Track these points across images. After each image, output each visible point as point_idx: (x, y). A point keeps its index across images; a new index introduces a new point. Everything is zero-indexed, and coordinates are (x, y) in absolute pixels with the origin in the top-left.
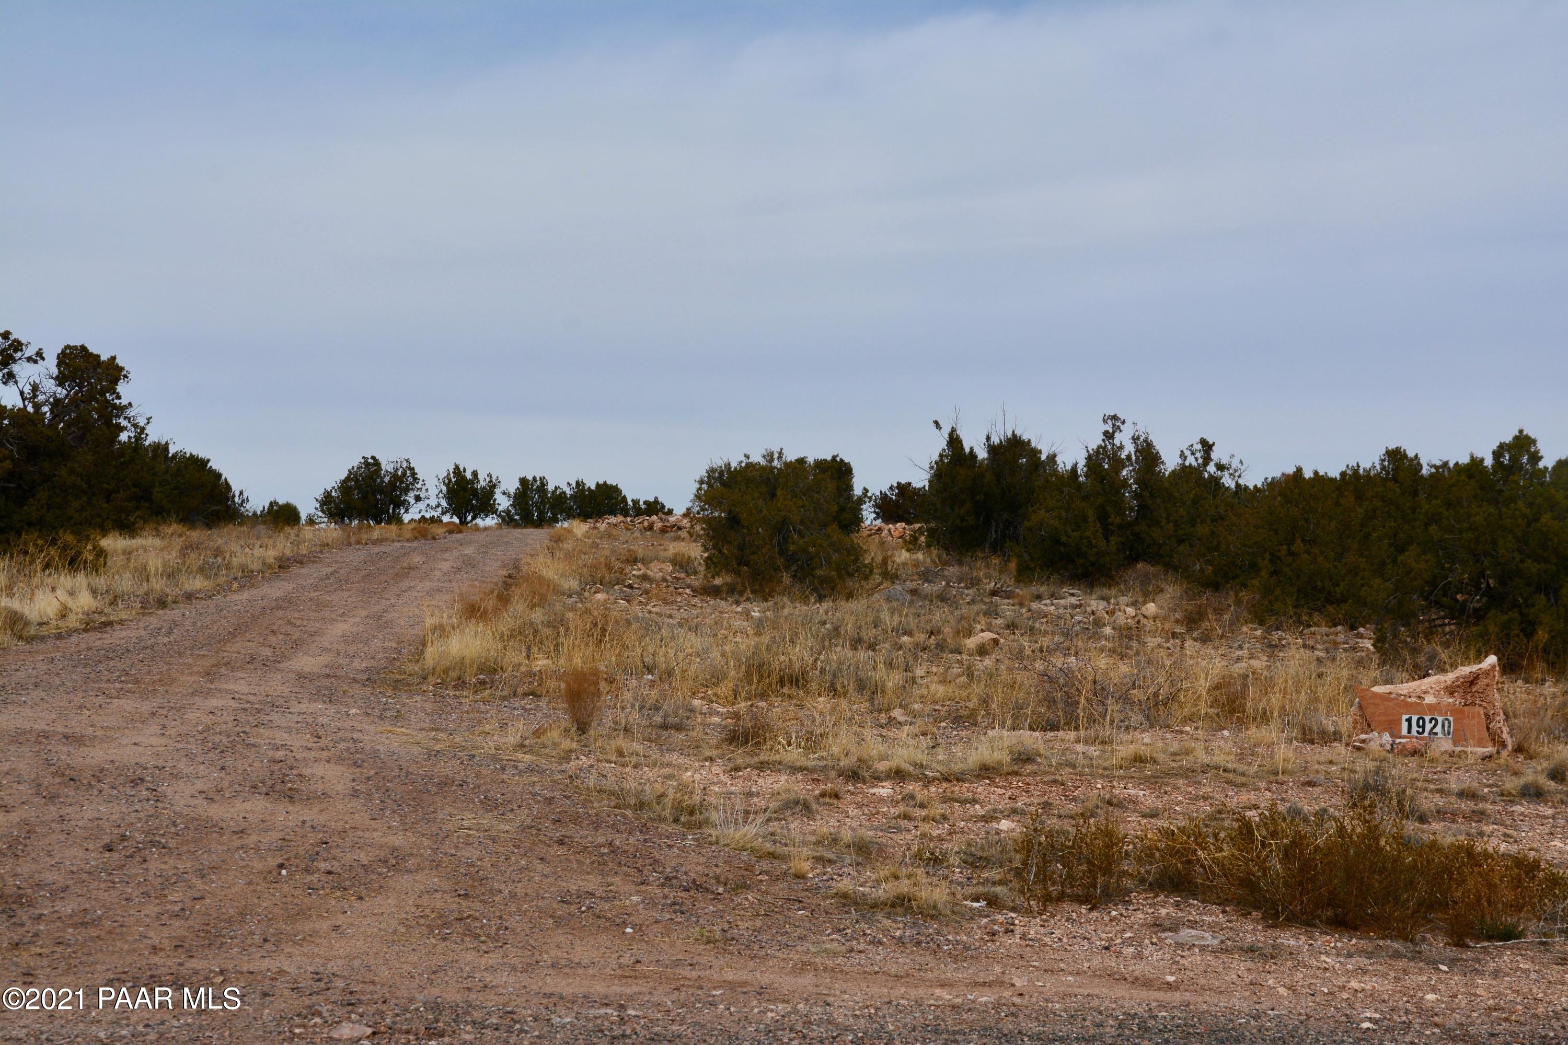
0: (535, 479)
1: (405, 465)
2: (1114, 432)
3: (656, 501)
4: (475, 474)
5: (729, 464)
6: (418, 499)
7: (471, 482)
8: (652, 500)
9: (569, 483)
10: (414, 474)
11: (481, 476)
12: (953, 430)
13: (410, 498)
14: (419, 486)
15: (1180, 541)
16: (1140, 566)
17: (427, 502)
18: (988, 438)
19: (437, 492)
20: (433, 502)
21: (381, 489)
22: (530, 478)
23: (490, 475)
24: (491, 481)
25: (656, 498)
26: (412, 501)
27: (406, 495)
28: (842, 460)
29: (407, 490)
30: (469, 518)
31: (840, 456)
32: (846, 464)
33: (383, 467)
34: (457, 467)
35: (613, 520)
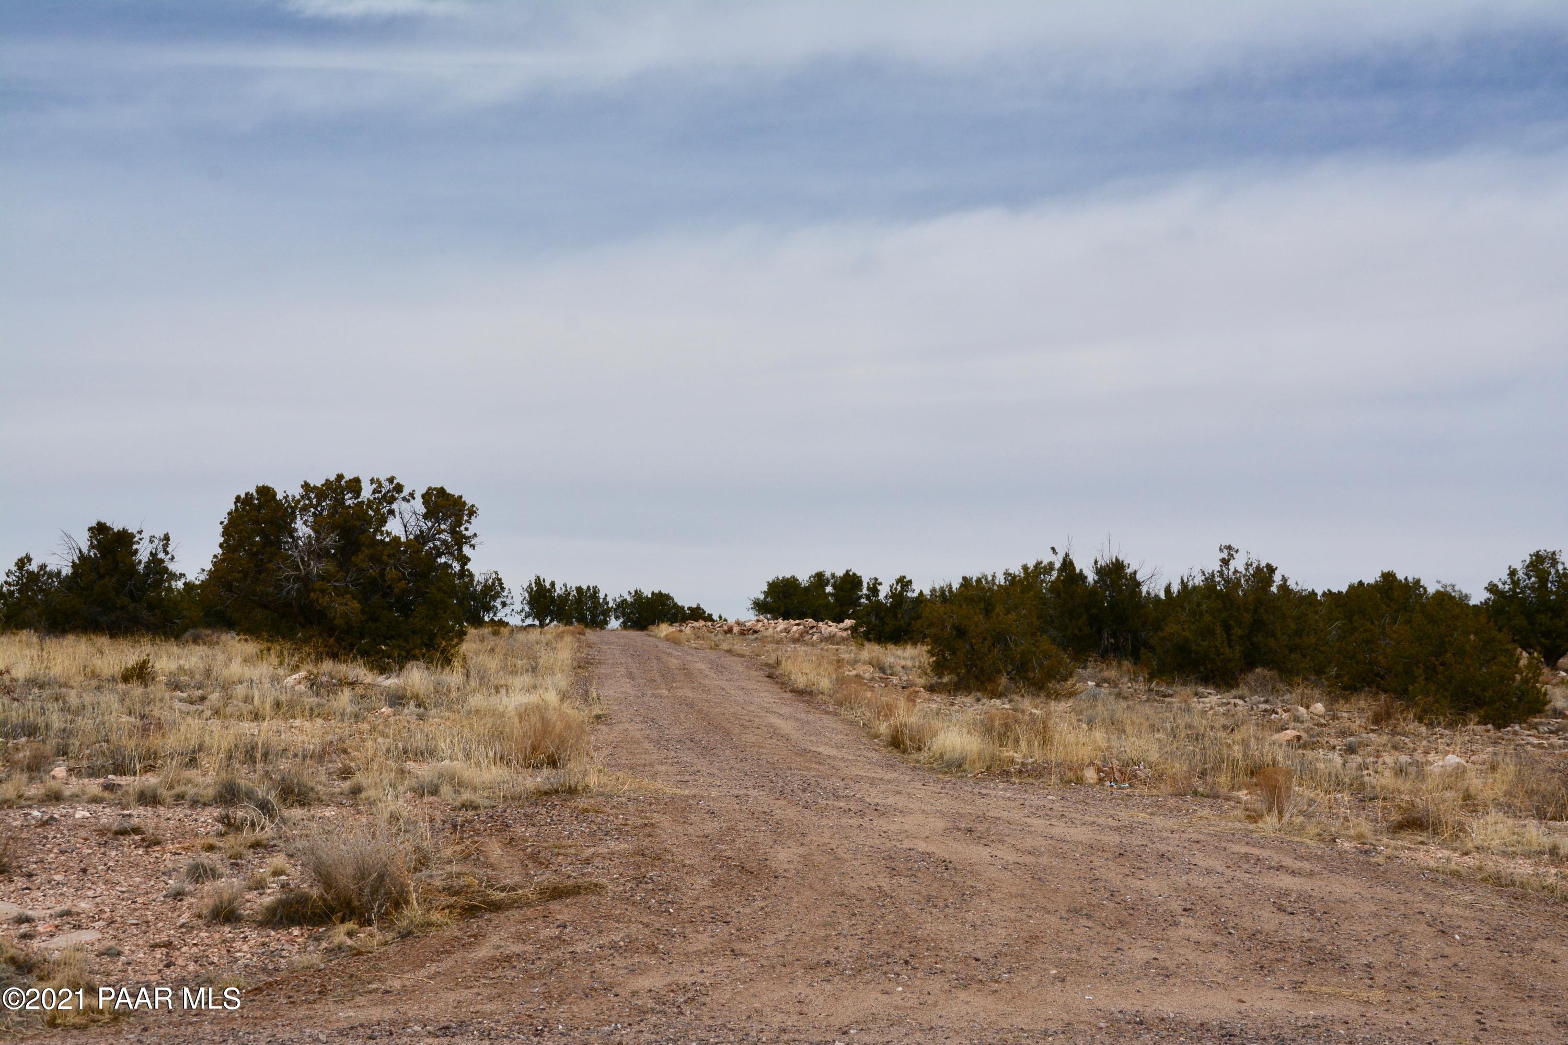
0: (589, 588)
1: (494, 576)
2: (1229, 560)
3: (698, 608)
4: (553, 584)
5: (950, 585)
6: (504, 604)
7: (549, 591)
8: (695, 606)
9: (629, 593)
10: (501, 584)
11: (557, 587)
12: (1067, 555)
13: (498, 604)
14: (505, 594)
15: (1291, 650)
16: (1258, 670)
17: (512, 607)
18: (1096, 562)
19: (521, 599)
20: (518, 607)
21: (474, 596)
22: (585, 587)
23: (565, 585)
24: (566, 590)
25: (698, 605)
26: (500, 607)
27: (495, 601)
28: (854, 574)
29: (494, 598)
30: (548, 621)
31: (853, 571)
32: (858, 577)
33: (476, 579)
34: (538, 578)
35: (696, 624)
